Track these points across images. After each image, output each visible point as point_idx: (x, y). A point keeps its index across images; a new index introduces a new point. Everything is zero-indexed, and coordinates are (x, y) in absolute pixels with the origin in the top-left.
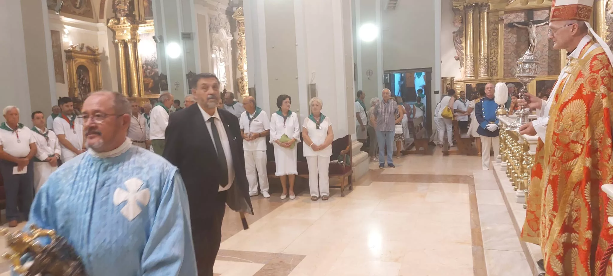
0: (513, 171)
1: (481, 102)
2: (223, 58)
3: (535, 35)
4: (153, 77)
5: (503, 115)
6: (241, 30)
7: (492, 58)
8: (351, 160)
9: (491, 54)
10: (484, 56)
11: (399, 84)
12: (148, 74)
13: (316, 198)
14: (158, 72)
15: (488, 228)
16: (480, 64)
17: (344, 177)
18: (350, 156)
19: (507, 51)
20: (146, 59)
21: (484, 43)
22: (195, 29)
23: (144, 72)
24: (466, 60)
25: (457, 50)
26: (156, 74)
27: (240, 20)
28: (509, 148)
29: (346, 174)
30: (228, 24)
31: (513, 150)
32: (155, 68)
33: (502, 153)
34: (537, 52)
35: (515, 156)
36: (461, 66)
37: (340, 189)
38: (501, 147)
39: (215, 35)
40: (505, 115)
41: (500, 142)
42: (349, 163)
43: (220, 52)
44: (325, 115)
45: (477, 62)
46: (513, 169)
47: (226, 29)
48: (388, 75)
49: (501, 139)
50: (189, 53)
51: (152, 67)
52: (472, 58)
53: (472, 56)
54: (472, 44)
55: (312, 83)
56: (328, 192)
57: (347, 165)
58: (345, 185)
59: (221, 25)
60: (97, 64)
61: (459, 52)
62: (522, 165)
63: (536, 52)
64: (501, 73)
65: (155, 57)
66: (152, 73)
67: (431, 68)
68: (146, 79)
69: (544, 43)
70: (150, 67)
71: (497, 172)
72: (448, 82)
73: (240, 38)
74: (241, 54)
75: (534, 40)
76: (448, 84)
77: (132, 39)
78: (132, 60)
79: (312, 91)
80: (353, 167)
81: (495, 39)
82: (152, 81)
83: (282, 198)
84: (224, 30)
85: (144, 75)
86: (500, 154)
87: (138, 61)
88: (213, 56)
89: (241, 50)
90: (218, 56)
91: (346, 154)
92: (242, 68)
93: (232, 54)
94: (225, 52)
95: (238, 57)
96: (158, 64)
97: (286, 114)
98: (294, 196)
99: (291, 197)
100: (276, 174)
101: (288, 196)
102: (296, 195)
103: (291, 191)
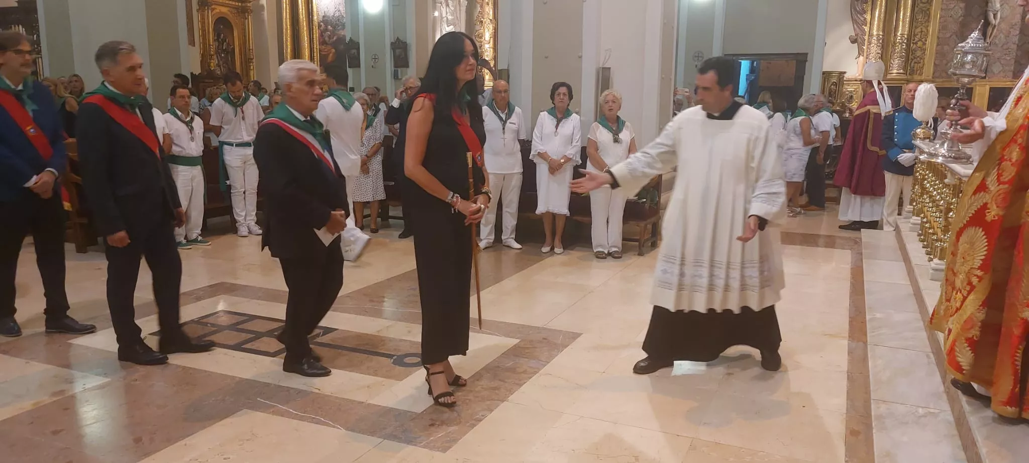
0: (931, 231)
1: (894, 114)
2: (453, 18)
3: (998, 5)
4: (335, 45)
5: (925, 138)
7: (916, 43)
8: (660, 198)
9: (915, 35)
10: (901, 39)
11: (747, 79)
12: (327, 39)
13: (604, 255)
14: (344, 36)
15: (878, 315)
16: (894, 51)
17: (646, 225)
18: (658, 192)
19: (944, 32)
20: (324, 13)
21: (904, 14)
23: (321, 35)
24: (870, 43)
25: (855, 26)
26: (341, 39)
28: (928, 193)
29: (649, 221)
31: (935, 196)
32: (338, 30)
33: (914, 204)
34: (999, 37)
35: (938, 206)
36: (859, 54)
37: (638, 243)
38: (914, 192)
40: (928, 140)
41: (914, 185)
42: (656, 202)
43: (448, 8)
45: (888, 46)
46: (930, 228)
49: (916, 179)
50: (396, 6)
51: (334, 27)
52: (881, 41)
53: (881, 37)
54: (882, 15)
55: (606, 66)
56: (620, 245)
57: (652, 205)
58: (646, 237)
60: (247, 16)
61: (858, 29)
63: (995, 36)
64: (929, 69)
65: (339, 11)
66: (333, 38)
67: (807, 54)
68: (323, 47)
69: (1014, 22)
70: (331, 27)
71: (903, 234)
72: (834, 80)
74: (482, 13)
75: (995, 16)
76: (832, 85)
78: (302, 13)
79: (604, 80)
80: (661, 211)
81: (924, 9)
82: (333, 50)
83: (544, 251)
85: (321, 40)
86: (911, 204)
87: (312, 16)
88: (436, 14)
89: (482, 7)
90: (444, 15)
91: (653, 187)
92: (481, 38)
93: (466, 12)
94: (455, 8)
95: (476, 19)
96: (345, 23)
97: (561, 114)
98: (562, 250)
99: (557, 250)
100: (538, 212)
101: (552, 249)
102: (564, 249)
103: (557, 241)
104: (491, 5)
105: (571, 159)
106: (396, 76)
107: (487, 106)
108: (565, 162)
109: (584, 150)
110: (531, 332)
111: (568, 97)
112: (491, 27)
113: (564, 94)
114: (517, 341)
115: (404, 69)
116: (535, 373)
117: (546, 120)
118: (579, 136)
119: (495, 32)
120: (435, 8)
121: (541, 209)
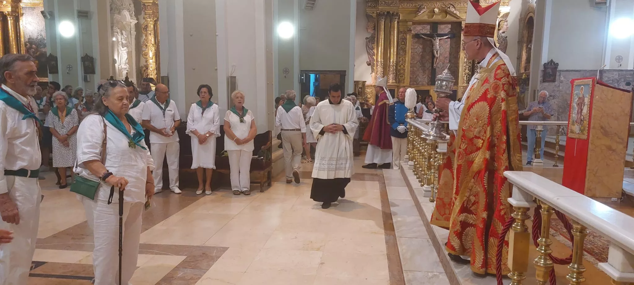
1: (394, 104)
2: (126, 42)
3: (438, 47)
6: (147, 14)
7: (400, 66)
8: (271, 156)
9: (399, 62)
10: (393, 64)
11: (314, 85)
13: (239, 193)
14: (45, 52)
15: (399, 219)
16: (389, 70)
17: (264, 173)
18: (270, 152)
19: (414, 60)
20: (30, 36)
21: (393, 50)
22: (93, 8)
26: (43, 54)
27: (147, 3)
29: (266, 170)
30: (132, 5)
32: (41, 48)
37: (259, 184)
39: (117, 16)
42: (269, 159)
43: (122, 36)
44: (247, 109)
47: (130, 11)
48: (304, 74)
50: (84, 32)
51: (37, 46)
52: (383, 65)
53: (383, 62)
54: (383, 51)
55: (233, 75)
56: (249, 187)
57: (267, 161)
58: (264, 181)
59: (124, 6)
62: (429, 162)
64: (407, 81)
65: (41, 35)
66: (36, 53)
67: (345, 71)
69: (446, 56)
70: (35, 45)
71: (405, 171)
72: (360, 86)
73: (146, 22)
74: (146, 40)
75: (437, 52)
76: (359, 88)
77: (12, 11)
78: (12, 36)
79: (232, 83)
80: (272, 164)
81: (403, 48)
83: (198, 194)
84: (127, 12)
87: (20, 38)
88: (114, 39)
89: (146, 36)
90: (120, 40)
91: (267, 149)
92: (146, 55)
93: (135, 39)
94: (128, 36)
95: (142, 43)
96: (46, 43)
97: (205, 105)
98: (211, 192)
99: (207, 192)
100: (192, 168)
101: (204, 191)
102: (212, 191)
103: (207, 186)
104: (152, 35)
105: (213, 134)
106: (85, 80)
107: (151, 100)
108: (210, 136)
109: (222, 127)
110: (194, 250)
111: (208, 94)
112: (153, 49)
113: (205, 92)
114: (185, 257)
115: (91, 75)
116: (199, 278)
117: (195, 109)
118: (217, 120)
119: (156, 52)
120: (113, 36)
121: (194, 166)
